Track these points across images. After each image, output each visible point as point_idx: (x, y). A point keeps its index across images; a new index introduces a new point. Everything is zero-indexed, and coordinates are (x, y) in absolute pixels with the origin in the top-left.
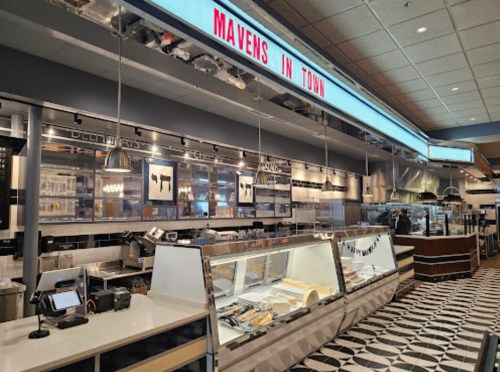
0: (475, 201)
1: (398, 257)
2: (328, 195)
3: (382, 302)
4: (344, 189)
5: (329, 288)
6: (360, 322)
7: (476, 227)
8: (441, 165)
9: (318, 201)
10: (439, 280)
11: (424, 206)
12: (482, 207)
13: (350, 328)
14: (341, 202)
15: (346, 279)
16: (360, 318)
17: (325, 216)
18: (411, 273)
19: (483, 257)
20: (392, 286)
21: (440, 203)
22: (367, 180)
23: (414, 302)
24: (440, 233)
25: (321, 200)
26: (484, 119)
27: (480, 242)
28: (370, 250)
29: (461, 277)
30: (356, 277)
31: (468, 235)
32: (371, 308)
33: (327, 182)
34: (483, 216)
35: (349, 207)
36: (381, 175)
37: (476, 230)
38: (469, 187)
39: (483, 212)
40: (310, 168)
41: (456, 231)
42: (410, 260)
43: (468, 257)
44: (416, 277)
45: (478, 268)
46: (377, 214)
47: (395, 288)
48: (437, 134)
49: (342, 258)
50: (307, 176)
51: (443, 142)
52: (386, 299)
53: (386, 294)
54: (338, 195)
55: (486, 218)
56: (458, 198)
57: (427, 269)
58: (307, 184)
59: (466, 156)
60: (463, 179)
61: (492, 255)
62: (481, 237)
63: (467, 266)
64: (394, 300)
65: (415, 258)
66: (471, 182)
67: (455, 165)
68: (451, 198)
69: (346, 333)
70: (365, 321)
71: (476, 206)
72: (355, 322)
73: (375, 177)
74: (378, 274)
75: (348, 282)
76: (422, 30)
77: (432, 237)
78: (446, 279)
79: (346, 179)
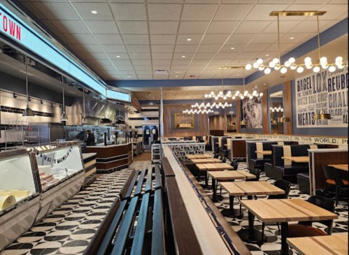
0: (133, 124)
1: (85, 161)
2: (36, 119)
3: (72, 192)
4: (51, 115)
5: (26, 191)
6: (55, 210)
7: (132, 139)
8: (115, 103)
9: (27, 124)
10: (111, 172)
11: (107, 127)
12: (136, 127)
13: (46, 217)
14: (47, 125)
15: (42, 182)
16: (54, 207)
17: (33, 136)
18: (94, 170)
19: (135, 155)
20: (80, 181)
21: (114, 125)
22: (69, 109)
23: (94, 188)
24: (113, 143)
25: (30, 123)
26: (134, 78)
27: (134, 147)
28: (64, 158)
29: (123, 168)
30: (53, 179)
31: (127, 144)
32: (64, 198)
33: (28, 109)
34: (136, 132)
35: (54, 128)
36: (79, 106)
37: (132, 141)
38: (130, 116)
39: (136, 130)
40: (18, 97)
41: (122, 141)
42: (94, 162)
43: (127, 156)
44: (97, 172)
45: (132, 162)
46: (76, 133)
47: (83, 181)
48: (111, 83)
49: (39, 167)
50: (16, 104)
51: (115, 88)
52: (75, 190)
53: (76, 186)
54: (46, 119)
55: (138, 133)
56: (123, 122)
57: (104, 166)
58: (17, 111)
59: (127, 98)
60: (127, 111)
61: (140, 154)
62: (135, 144)
63: (126, 161)
64: (81, 190)
65: (97, 160)
66: (131, 113)
67: (122, 103)
68: (119, 122)
69: (41, 221)
70: (59, 209)
71: (133, 127)
72: (50, 211)
73: (75, 107)
74: (70, 174)
75: (44, 184)
76: (94, 12)
77: (108, 146)
78: (115, 170)
79: (52, 108)
